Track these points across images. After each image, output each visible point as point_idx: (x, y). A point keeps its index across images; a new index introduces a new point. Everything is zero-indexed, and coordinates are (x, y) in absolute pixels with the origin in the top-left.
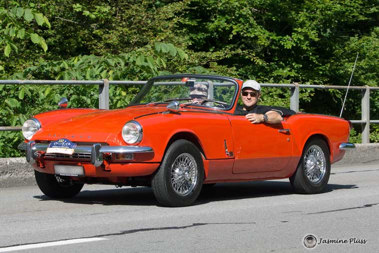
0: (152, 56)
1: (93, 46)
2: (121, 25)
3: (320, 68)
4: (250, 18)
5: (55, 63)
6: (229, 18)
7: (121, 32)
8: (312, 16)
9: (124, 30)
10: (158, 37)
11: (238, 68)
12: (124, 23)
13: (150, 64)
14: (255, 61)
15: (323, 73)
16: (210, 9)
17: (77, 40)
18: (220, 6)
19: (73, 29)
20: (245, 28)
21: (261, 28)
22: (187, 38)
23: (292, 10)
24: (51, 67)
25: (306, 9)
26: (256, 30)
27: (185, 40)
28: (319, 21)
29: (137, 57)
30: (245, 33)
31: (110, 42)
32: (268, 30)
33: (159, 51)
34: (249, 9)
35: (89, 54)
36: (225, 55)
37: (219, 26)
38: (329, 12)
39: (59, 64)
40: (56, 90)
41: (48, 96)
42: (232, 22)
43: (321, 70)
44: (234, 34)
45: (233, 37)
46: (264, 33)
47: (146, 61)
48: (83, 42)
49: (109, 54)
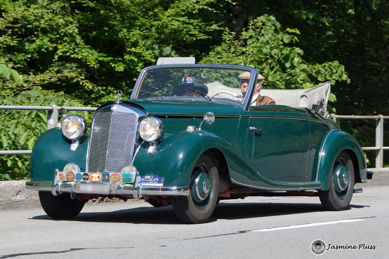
4: (77, 37)
8: (146, 34)
11: (66, 93)
14: (84, 85)
16: (31, 26)
18: (43, 24)
20: (71, 48)
21: (89, 48)
23: (123, 28)
25: (139, 26)
26: (83, 51)
30: (72, 54)
32: (97, 51)
34: (76, 26)
36: (50, 79)
37: (42, 46)
38: (165, 30)
42: (57, 41)
44: (59, 54)
45: (58, 58)
46: (93, 54)
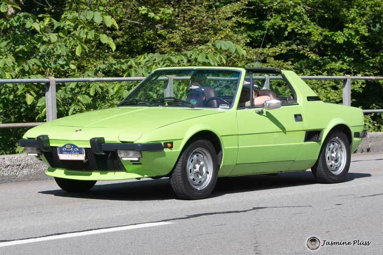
0: (213, 53)
1: (158, 45)
2: (184, 25)
3: (371, 61)
4: (304, 15)
5: (123, 61)
6: (284, 16)
7: (184, 32)
8: (362, 12)
9: (186, 29)
10: (218, 35)
11: (293, 62)
12: (187, 23)
13: (211, 60)
15: (373, 66)
16: (267, 8)
17: (143, 40)
18: (275, 5)
19: (139, 29)
20: (299, 25)
21: (315, 25)
22: (245, 35)
23: (343, 7)
24: (119, 65)
25: (356, 5)
26: (309, 27)
27: (244, 38)
28: (368, 17)
29: (198, 54)
31: (173, 41)
33: (219, 48)
34: (303, 7)
35: (154, 52)
36: (281, 51)
37: (275, 23)
38: (378, 8)
39: (126, 62)
40: (124, 86)
41: (117, 92)
42: (287, 20)
43: (371, 63)
45: (288, 33)
46: (317, 30)
47: (207, 58)
48: (149, 42)
49: (173, 52)
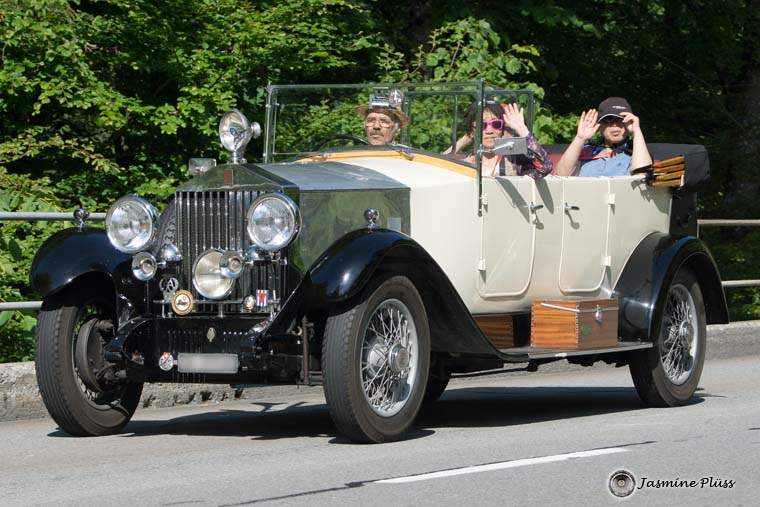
14: (93, 163)
30: (69, 100)
32: (122, 93)
44: (43, 102)
